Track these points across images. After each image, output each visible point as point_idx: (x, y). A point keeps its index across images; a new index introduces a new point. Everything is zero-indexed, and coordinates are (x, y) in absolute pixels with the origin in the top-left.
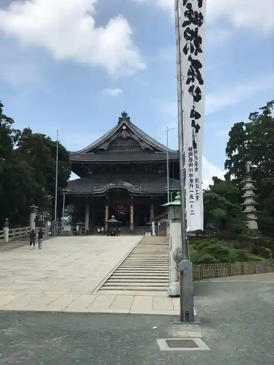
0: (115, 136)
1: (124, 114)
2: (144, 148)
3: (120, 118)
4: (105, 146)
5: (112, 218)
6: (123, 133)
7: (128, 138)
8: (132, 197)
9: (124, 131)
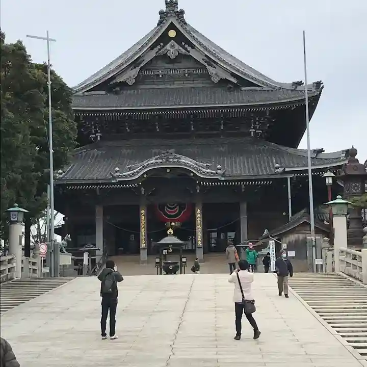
0: (153, 54)
1: (171, 4)
2: (216, 80)
3: (161, 13)
4: (130, 77)
5: (167, 235)
6: (168, 47)
7: (181, 57)
8: (198, 187)
9: (172, 41)
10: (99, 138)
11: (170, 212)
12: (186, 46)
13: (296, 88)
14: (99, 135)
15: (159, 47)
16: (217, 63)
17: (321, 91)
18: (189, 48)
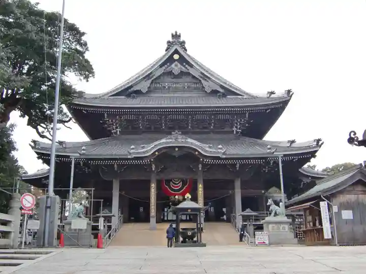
0: (162, 71)
1: (176, 36)
4: (144, 87)
6: (173, 66)
7: (182, 74)
9: (176, 62)
10: (118, 132)
12: (187, 66)
13: (270, 96)
14: (118, 130)
15: (166, 66)
16: (209, 78)
17: (291, 97)
18: (189, 68)
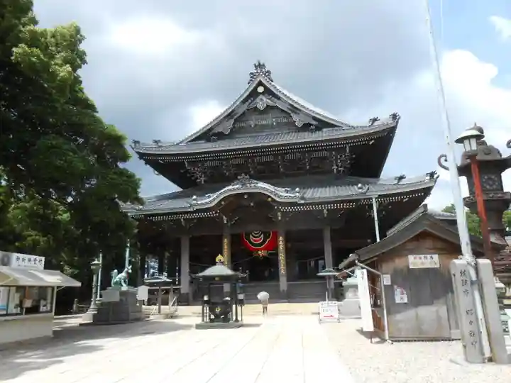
1: (260, 66)
2: (300, 125)
3: (251, 74)
4: (226, 127)
6: (258, 100)
8: (279, 214)
11: (255, 241)
12: (273, 98)
13: (372, 124)
14: (202, 179)
15: (249, 101)
17: (397, 122)
18: (275, 100)
